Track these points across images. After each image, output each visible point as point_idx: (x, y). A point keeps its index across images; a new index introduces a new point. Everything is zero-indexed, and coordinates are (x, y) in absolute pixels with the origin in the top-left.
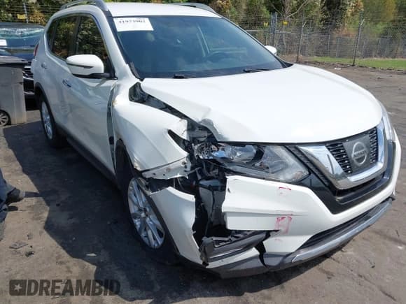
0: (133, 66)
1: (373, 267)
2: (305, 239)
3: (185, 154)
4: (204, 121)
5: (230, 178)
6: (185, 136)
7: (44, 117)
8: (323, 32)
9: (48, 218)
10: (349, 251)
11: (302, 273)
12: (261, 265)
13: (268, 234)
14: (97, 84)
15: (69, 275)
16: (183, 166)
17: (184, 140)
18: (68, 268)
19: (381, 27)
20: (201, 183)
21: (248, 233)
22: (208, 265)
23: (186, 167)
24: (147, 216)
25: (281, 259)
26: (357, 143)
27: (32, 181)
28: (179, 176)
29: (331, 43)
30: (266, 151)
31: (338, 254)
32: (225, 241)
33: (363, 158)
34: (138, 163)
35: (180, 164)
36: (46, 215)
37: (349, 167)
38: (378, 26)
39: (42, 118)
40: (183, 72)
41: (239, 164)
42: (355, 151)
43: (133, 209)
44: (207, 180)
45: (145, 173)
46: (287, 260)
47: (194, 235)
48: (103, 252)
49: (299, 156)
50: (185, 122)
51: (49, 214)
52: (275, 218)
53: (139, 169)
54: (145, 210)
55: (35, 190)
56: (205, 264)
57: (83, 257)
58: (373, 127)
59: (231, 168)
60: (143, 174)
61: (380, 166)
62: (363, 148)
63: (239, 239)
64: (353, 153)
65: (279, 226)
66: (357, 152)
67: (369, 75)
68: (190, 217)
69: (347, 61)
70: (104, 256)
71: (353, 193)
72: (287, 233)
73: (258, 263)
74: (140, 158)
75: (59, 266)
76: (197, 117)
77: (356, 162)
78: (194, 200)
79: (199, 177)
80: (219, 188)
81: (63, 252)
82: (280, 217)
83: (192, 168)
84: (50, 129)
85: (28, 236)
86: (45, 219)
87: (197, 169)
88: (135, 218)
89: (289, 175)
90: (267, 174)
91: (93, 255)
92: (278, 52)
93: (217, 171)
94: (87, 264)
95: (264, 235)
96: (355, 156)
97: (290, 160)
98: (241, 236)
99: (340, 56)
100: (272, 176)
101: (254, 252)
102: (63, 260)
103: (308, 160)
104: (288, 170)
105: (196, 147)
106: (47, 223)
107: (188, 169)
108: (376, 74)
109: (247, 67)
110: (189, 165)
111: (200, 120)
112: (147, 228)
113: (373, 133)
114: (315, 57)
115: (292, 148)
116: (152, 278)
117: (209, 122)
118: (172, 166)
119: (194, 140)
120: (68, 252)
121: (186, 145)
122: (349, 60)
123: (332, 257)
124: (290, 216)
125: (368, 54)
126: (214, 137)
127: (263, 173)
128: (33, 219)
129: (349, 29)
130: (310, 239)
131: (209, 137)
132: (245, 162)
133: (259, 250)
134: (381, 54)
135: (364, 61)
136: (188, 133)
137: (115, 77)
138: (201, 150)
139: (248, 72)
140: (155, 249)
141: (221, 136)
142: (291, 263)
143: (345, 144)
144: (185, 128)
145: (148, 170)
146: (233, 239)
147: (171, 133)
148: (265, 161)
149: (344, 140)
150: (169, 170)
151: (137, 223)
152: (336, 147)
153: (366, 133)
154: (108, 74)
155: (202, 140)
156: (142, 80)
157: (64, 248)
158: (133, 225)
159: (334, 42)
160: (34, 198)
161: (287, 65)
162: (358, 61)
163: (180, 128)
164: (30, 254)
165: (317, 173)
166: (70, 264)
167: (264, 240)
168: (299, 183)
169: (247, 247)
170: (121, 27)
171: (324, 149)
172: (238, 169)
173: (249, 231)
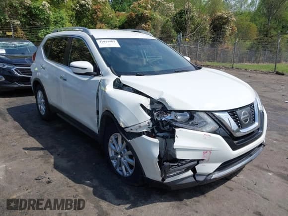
0: (112, 68)
1: (256, 184)
2: (218, 165)
3: (149, 117)
4: (160, 99)
5: (177, 130)
6: (149, 108)
7: (38, 100)
8: (212, 46)
9: (54, 162)
10: (241, 176)
11: (215, 188)
12: (194, 180)
13: (198, 161)
14: (88, 79)
15: (77, 193)
16: (148, 124)
17: (148, 110)
18: (76, 189)
19: (248, 43)
20: (158, 134)
21: (188, 161)
22: (165, 180)
23: (149, 125)
24: (122, 156)
25: (205, 177)
26: (244, 111)
27: (37, 141)
28: (145, 130)
29: (217, 53)
30: (195, 115)
31: (235, 178)
32: (175, 166)
33: (247, 120)
34: (123, 123)
35: (146, 123)
36: (52, 160)
37: (241, 125)
38: (247, 42)
39: (37, 101)
40: (141, 72)
41: (181, 122)
42: (243, 115)
43: (111, 154)
44: (161, 133)
45: (127, 129)
46: (209, 178)
47: (158, 162)
48: (94, 180)
49: (214, 118)
50: (149, 99)
51: (54, 160)
52: (202, 152)
53: (123, 126)
54: (121, 153)
55: (41, 146)
56: (163, 180)
57: (83, 183)
58: (251, 103)
59: (177, 125)
60: (125, 129)
61: (256, 124)
62: (247, 114)
63: (183, 164)
64: (242, 117)
65: (204, 157)
66: (244, 117)
67: (243, 74)
68: (156, 152)
69: (228, 65)
70: (96, 183)
71: (243, 139)
72: (208, 161)
73: (192, 180)
74: (124, 120)
75: (69, 188)
76: (156, 97)
77: (243, 122)
78: (158, 142)
79: (156, 131)
80: (169, 137)
81: (69, 181)
82: (205, 151)
83: (153, 126)
84: (43, 108)
85: (45, 172)
86: (53, 163)
87: (154, 127)
88: (113, 159)
89: (209, 128)
90: (196, 128)
91: (88, 182)
92: (191, 60)
93: (168, 127)
94: (87, 187)
95: (196, 162)
96: (243, 118)
97: (209, 120)
98: (184, 162)
99: (223, 62)
100: (200, 129)
101: (190, 173)
102: (71, 185)
103: (218, 120)
104: (208, 125)
105: (155, 114)
106: (54, 165)
107: (151, 126)
108: (248, 74)
109: (177, 69)
110: (151, 124)
111: (158, 98)
112: (122, 164)
113: (251, 106)
114: (208, 62)
115: (210, 113)
116: (128, 193)
117: (163, 100)
118: (142, 125)
119: (154, 110)
120: (73, 181)
121: (150, 113)
122: (229, 64)
123: (232, 179)
124: (210, 151)
125: (241, 61)
126: (166, 108)
127: (194, 127)
128: (45, 163)
129: (228, 44)
130: (220, 166)
131: (163, 108)
132: (184, 121)
133: (193, 172)
134: (249, 61)
135: (239, 65)
136: (151, 106)
137: (100, 75)
138: (158, 115)
139: (177, 72)
140: (127, 177)
141: (170, 107)
142: (211, 180)
143: (238, 112)
144: (149, 103)
145: (128, 127)
146: (180, 164)
147: (142, 106)
148: (196, 121)
149: (237, 109)
150: (140, 127)
151: (114, 162)
152: (233, 113)
153: (248, 106)
154: (96, 73)
155: (158, 109)
156: (119, 77)
157: (70, 179)
158: (111, 164)
159: (219, 52)
160: (41, 151)
161: (198, 68)
162: (235, 65)
163: (146, 102)
164: (49, 182)
165: (224, 127)
166: (76, 187)
167: (196, 165)
168: (215, 132)
169: (187, 170)
170: (102, 45)
171: (226, 114)
172: (181, 125)
173: (188, 160)
